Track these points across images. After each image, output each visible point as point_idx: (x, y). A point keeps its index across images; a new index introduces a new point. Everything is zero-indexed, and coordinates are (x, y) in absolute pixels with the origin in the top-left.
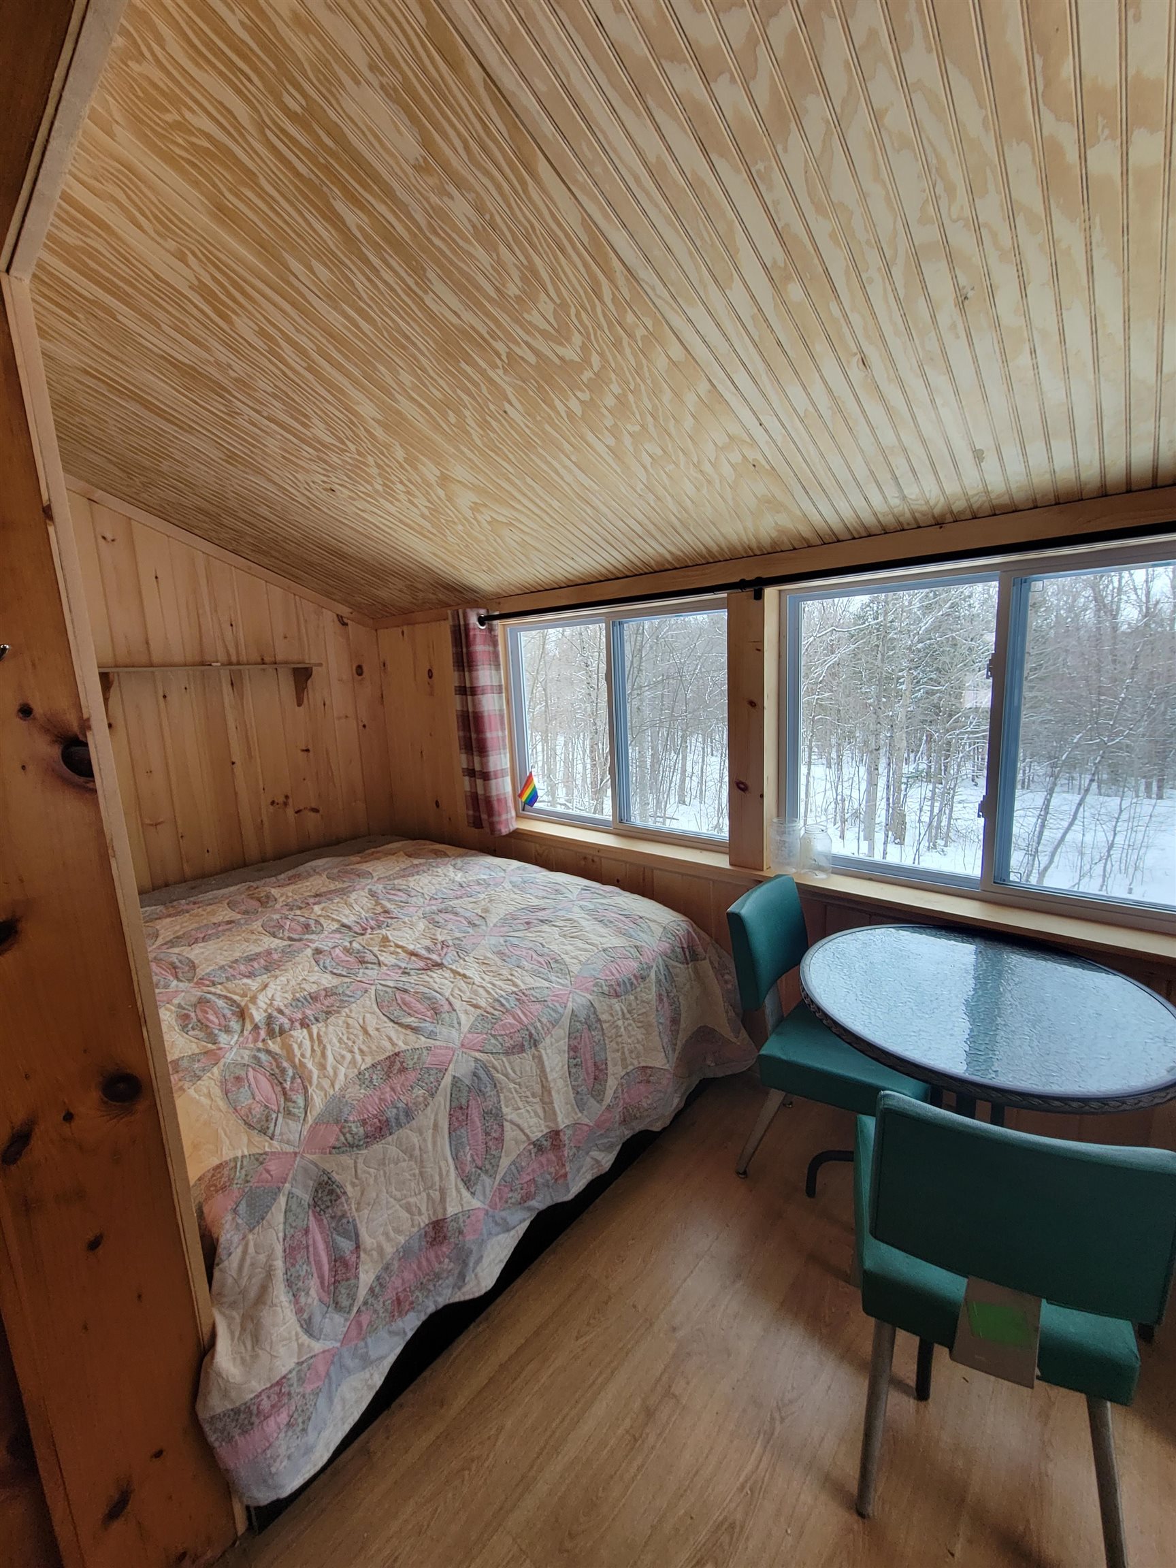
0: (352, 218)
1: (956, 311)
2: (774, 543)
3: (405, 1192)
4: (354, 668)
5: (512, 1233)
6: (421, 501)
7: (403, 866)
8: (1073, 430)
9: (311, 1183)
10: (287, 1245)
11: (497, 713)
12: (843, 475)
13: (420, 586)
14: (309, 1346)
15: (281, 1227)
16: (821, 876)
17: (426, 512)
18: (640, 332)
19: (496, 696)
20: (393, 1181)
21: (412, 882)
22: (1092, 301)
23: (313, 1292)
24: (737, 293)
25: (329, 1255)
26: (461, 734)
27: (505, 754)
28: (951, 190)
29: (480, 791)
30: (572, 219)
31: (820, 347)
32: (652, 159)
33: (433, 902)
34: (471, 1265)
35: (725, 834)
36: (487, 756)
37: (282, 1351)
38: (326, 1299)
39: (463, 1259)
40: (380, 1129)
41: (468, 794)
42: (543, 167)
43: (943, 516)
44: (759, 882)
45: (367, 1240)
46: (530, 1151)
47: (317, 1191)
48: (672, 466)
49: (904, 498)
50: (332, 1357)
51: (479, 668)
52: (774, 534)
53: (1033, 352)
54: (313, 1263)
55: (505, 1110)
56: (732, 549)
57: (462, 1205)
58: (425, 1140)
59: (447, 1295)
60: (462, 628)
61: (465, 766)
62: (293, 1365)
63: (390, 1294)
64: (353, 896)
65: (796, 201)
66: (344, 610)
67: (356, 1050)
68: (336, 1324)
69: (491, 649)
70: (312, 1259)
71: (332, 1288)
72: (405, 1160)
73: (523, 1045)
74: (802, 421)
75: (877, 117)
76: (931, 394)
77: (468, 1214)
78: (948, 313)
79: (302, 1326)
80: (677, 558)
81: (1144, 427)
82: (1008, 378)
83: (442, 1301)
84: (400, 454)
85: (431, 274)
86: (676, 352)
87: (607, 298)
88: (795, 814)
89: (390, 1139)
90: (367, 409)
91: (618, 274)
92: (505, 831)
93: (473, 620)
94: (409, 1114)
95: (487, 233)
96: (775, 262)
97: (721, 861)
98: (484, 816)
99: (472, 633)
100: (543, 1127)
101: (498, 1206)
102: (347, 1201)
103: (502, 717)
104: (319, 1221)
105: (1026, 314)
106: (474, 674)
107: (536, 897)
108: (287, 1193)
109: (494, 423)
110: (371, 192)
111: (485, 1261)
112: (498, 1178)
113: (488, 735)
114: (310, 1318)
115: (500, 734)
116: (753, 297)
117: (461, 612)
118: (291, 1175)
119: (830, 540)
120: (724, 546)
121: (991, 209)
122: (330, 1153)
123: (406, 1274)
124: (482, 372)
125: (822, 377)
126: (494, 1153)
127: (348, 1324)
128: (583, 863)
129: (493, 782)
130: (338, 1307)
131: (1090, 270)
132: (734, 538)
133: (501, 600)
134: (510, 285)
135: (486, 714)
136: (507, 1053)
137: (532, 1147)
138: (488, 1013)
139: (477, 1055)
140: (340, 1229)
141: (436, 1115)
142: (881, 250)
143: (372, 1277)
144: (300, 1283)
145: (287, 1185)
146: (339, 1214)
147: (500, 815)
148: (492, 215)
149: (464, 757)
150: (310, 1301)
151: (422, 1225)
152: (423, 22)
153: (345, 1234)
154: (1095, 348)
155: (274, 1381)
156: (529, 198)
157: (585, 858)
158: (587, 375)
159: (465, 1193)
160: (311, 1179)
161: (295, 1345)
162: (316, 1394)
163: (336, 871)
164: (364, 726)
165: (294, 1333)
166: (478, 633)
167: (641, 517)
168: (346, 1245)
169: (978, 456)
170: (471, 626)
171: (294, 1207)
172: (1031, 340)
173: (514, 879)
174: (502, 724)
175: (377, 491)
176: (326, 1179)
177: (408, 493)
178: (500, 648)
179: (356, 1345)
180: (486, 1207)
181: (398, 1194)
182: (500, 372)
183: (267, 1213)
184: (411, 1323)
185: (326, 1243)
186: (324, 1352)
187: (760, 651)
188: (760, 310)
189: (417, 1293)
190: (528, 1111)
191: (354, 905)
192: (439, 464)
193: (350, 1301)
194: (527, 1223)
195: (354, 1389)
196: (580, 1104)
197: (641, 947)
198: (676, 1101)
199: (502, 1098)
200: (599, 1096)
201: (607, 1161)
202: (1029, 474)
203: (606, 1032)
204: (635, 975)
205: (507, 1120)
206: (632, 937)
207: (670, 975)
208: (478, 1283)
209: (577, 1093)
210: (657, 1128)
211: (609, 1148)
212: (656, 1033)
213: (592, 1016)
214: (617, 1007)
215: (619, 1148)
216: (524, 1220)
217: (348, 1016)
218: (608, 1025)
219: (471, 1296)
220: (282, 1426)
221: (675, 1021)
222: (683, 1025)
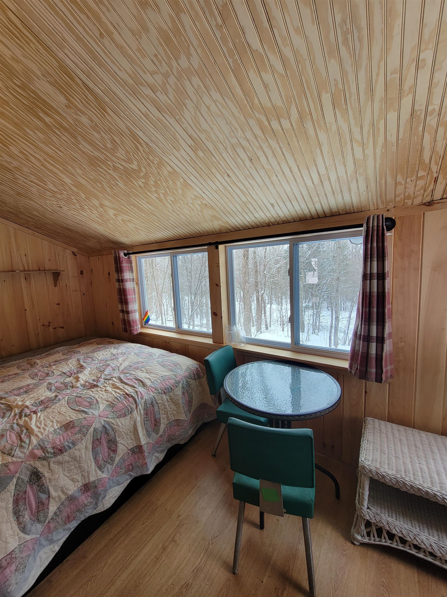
0: (47, 119)
1: (250, 163)
2: (220, 230)
3: (71, 474)
4: (79, 272)
5: (121, 485)
6: (95, 212)
7: (94, 348)
8: (297, 199)
9: (29, 473)
10: (15, 498)
11: (132, 289)
12: (234, 209)
13: (102, 242)
14: (24, 538)
15: (13, 491)
16: (242, 345)
17: (98, 216)
18: (156, 162)
19: (132, 283)
20: (66, 469)
21: (95, 354)
22: (287, 163)
23: (26, 516)
24: (182, 151)
25: (36, 501)
26: (119, 297)
27: (136, 304)
28: (236, 129)
29: (126, 318)
30: (123, 127)
31: (214, 170)
32: (144, 112)
33: (102, 362)
34: (100, 499)
35: (211, 331)
36: (128, 305)
37: (10, 540)
38: (33, 519)
39: (97, 496)
40: (60, 451)
41: (122, 319)
42: (108, 110)
43: (269, 223)
45: (53, 493)
46: (129, 453)
47: (31, 476)
48: (179, 204)
49: (255, 217)
50: (36, 541)
51: (125, 272)
52: (219, 227)
53: (276, 176)
54: (27, 504)
55: (118, 439)
56: (207, 232)
57: (97, 477)
58: (81, 453)
59: (91, 512)
60: (118, 257)
61: (120, 309)
62: (16, 546)
63: (65, 514)
64: (70, 361)
65: (192, 128)
66: (75, 250)
67: (55, 421)
68: (39, 527)
69: (130, 265)
70: (27, 503)
71: (36, 514)
72: (72, 461)
73: (125, 414)
74: (216, 192)
75: (208, 108)
76: (252, 186)
77: (100, 480)
78: (248, 163)
79: (20, 530)
80: (190, 234)
81: (316, 199)
82: (272, 183)
83: (87, 515)
84: (83, 196)
85: (79, 139)
86: (170, 170)
87: (142, 151)
88: (235, 324)
89: (65, 454)
90: (67, 180)
91: (143, 144)
92: (135, 333)
93: (122, 254)
94: (74, 444)
95: (95, 128)
96: (191, 145)
97: (210, 341)
98: (128, 328)
99: (121, 259)
100: (135, 444)
101: (115, 476)
102: (45, 479)
103: (134, 290)
104: (32, 488)
105: (270, 165)
106: (123, 274)
107: (142, 358)
108: (17, 477)
109: (114, 188)
110: (53, 112)
111: (107, 497)
112: (114, 465)
113: (129, 297)
114: (24, 526)
115: (134, 296)
116: (188, 154)
117: (117, 251)
118: (19, 470)
119: (237, 230)
120: (204, 230)
121: (249, 135)
122: (38, 460)
123: (72, 506)
124: (106, 171)
125: (217, 179)
126: (112, 455)
127: (44, 527)
128: (165, 344)
129: (131, 315)
130: (39, 521)
131: (283, 154)
132: (207, 228)
133: (133, 247)
134: (108, 144)
135: (127, 289)
136: (118, 418)
137: (129, 451)
138: (111, 403)
139: (105, 419)
140: (41, 490)
141: (86, 443)
142: (222, 144)
143: (56, 508)
144: (21, 513)
145: (18, 474)
146: (41, 484)
147: (133, 327)
148: (96, 123)
149: (120, 306)
150: (25, 520)
151: (79, 486)
152: (58, 65)
153: (44, 492)
154: (294, 176)
155: (8, 553)
156: (107, 119)
158: (142, 174)
159: (99, 472)
160: (29, 471)
161: (17, 537)
162: (28, 556)
163: (66, 351)
164: (84, 294)
165: (16, 533)
166: (124, 259)
167: (174, 221)
168: (43, 496)
169: (272, 205)
170: (121, 257)
171: (20, 483)
172: (275, 172)
173: (136, 351)
174: (135, 293)
175: (78, 208)
176: (35, 470)
177: (90, 209)
178: (134, 264)
179: (48, 535)
180: (109, 477)
181: (68, 475)
182: (112, 171)
183: (7, 486)
184: (73, 525)
185: (34, 496)
186: (32, 539)
187: (218, 266)
188: (192, 158)
189: (77, 513)
190: (128, 438)
191: (70, 365)
192: (98, 200)
193: (45, 518)
194: (129, 481)
195: (46, 553)
196: (149, 435)
197: (177, 375)
198: (190, 432)
199: (117, 434)
200: (157, 432)
201: (161, 456)
202: (289, 211)
203: (160, 407)
204: (173, 385)
205: (119, 443)
206: (173, 371)
207: (188, 385)
208: (104, 506)
209: (148, 431)
210: (182, 442)
211: (162, 452)
212: (182, 407)
213: (154, 402)
214: (165, 397)
215: (166, 451)
216: (127, 480)
217: (54, 408)
218: (161, 404)
219: (100, 511)
220: (13, 571)
221: (190, 402)
222: (194, 403)
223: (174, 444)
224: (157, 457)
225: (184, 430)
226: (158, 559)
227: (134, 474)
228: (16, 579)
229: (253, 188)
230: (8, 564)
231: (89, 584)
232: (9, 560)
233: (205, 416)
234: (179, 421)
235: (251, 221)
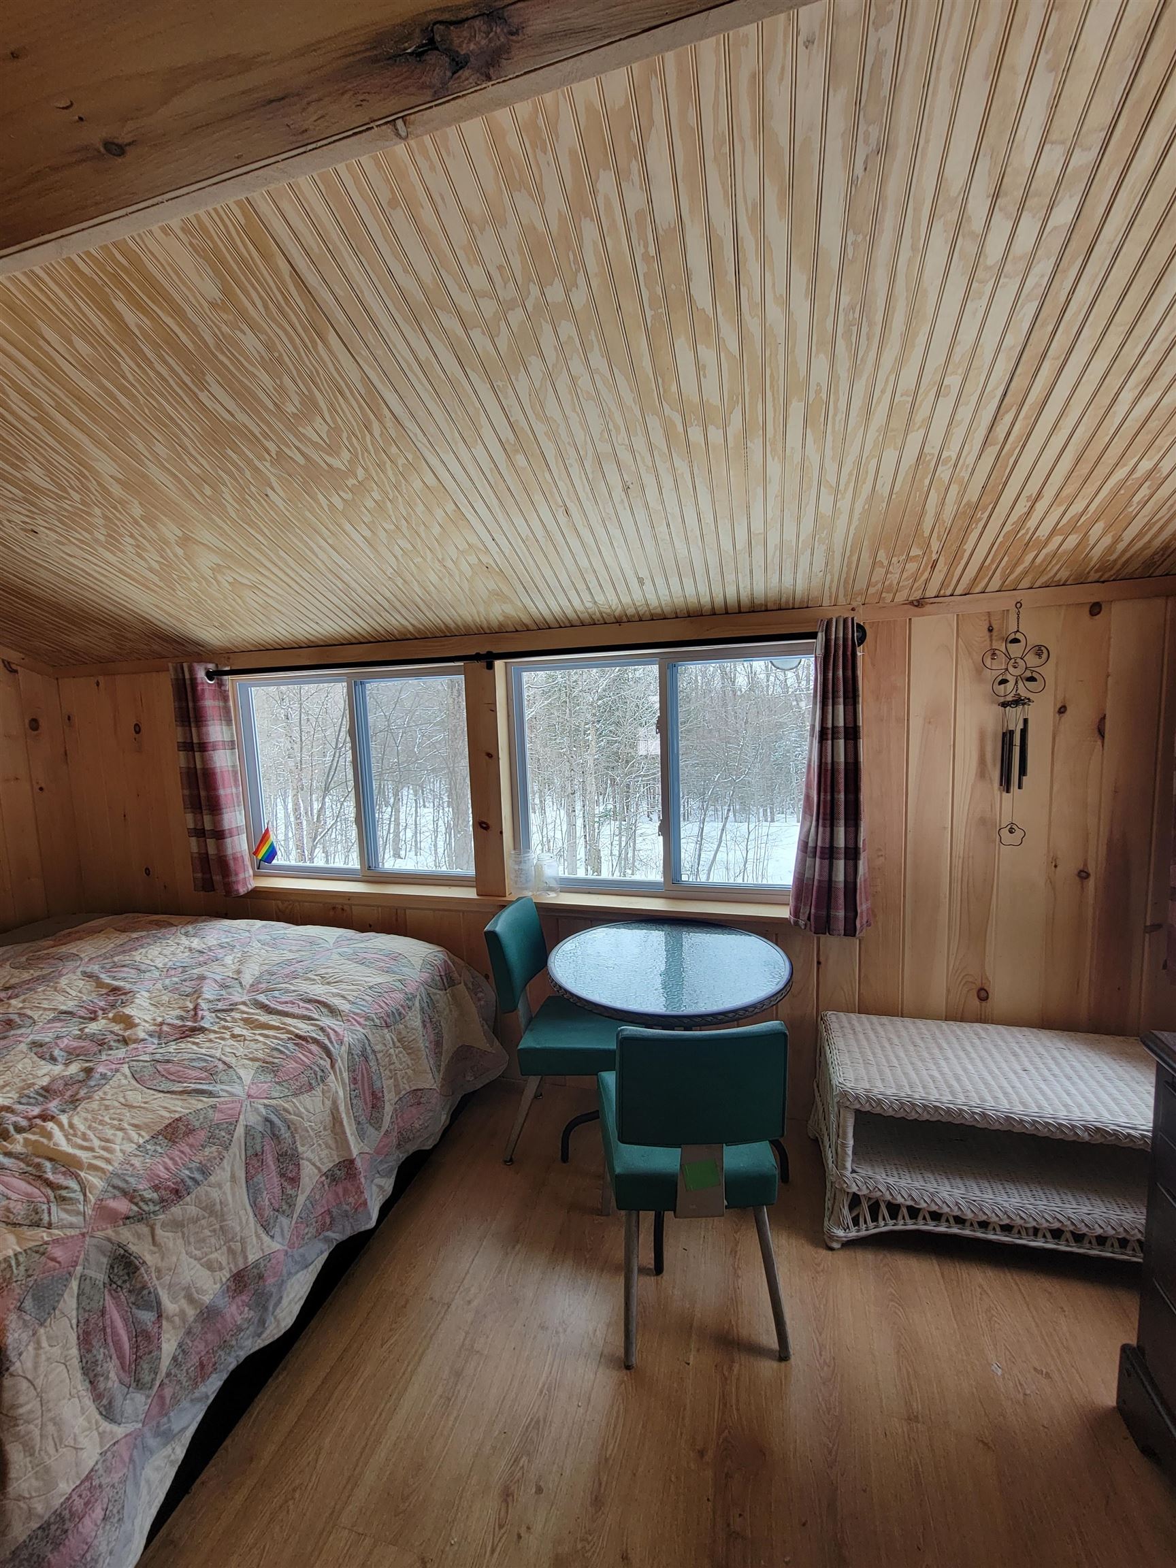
0: (131, 318)
1: (623, 496)
2: (501, 625)
3: (205, 1249)
4: (27, 721)
5: (311, 1268)
6: (152, 557)
7: (118, 942)
8: (694, 574)
9: (105, 1260)
10: (81, 1332)
11: (230, 769)
12: (553, 582)
13: (129, 635)
14: (111, 1432)
15: (74, 1313)
16: (553, 895)
17: (156, 566)
18: (401, 461)
19: (228, 752)
20: (192, 1240)
21: (137, 956)
22: (697, 504)
23: (112, 1375)
24: (479, 451)
25: (128, 1332)
26: (187, 792)
27: (240, 811)
28: (617, 428)
29: (212, 851)
30: (354, 375)
31: (538, 498)
32: (422, 358)
33: (173, 972)
34: (271, 1308)
35: (470, 870)
36: (221, 814)
37: (84, 1442)
38: (127, 1380)
39: (263, 1304)
40: (178, 1193)
41: (196, 855)
42: (332, 338)
43: (621, 617)
44: (503, 907)
45: (170, 1306)
46: (322, 1182)
47: (112, 1267)
48: (420, 559)
49: (595, 603)
50: (135, 1439)
51: (209, 723)
52: (501, 619)
53: (668, 525)
54: (111, 1344)
55: (300, 1149)
56: (467, 627)
57: (262, 1250)
58: (225, 1193)
59: (251, 1345)
60: (188, 682)
61: (191, 826)
62: (96, 1457)
63: (194, 1360)
64: (63, 982)
65: (523, 408)
66: (13, 656)
67: (126, 1126)
68: (138, 1403)
69: (221, 704)
70: (109, 1340)
71: (133, 1366)
72: (204, 1218)
73: (311, 1084)
74: (523, 542)
75: (573, 380)
76: (610, 539)
77: (268, 1258)
78: (618, 493)
79: (101, 1413)
80: (419, 631)
81: (730, 577)
82: (655, 537)
83: (243, 1355)
84: (137, 511)
85: (209, 378)
86: (430, 480)
87: (377, 433)
88: (528, 846)
89: (188, 1199)
90: (105, 466)
91: (387, 419)
92: (242, 891)
93: (201, 674)
94: (205, 1171)
95: (274, 364)
96: (508, 440)
97: (470, 893)
98: (217, 878)
99: (199, 688)
100: (335, 1157)
101: (296, 1245)
102: (146, 1272)
103: (235, 773)
104: (116, 1298)
105: (663, 502)
106: (204, 729)
107: (290, 951)
108: (79, 1276)
109: (252, 502)
110: (161, 307)
111: (285, 1302)
112: (295, 1216)
113: (222, 792)
114: (110, 1403)
115: (234, 790)
116: (491, 457)
117: (185, 665)
118: (82, 1257)
119: (543, 627)
120: (460, 624)
121: (640, 444)
122: (124, 1225)
123: (209, 1336)
124: (249, 463)
125: (538, 516)
126: (290, 1192)
127: (150, 1401)
129: (228, 840)
130: (139, 1385)
131: (694, 488)
132: (469, 619)
133: (231, 655)
134: (289, 404)
135: (218, 770)
136: (295, 1095)
137: (324, 1178)
138: (267, 1063)
139: (266, 1101)
140: (140, 1302)
141: (233, 1165)
142: (577, 449)
143: (174, 1345)
144: (99, 1369)
145: (79, 1268)
146: (139, 1286)
147: (237, 874)
148: (281, 355)
149: (189, 817)
150: (110, 1384)
151: (224, 1280)
153: (147, 1306)
154: (701, 529)
155: (83, 1476)
156: (317, 353)
157: (334, 908)
158: (351, 482)
159: (266, 1238)
160: (105, 1255)
161: (95, 1433)
162: (124, 1481)
163: (23, 959)
164: (41, 789)
165: (94, 1421)
166: (206, 687)
167: (388, 595)
168: (147, 1317)
169: (641, 581)
170: (199, 681)
171: (87, 1290)
172: (666, 518)
173: (262, 937)
174: (236, 780)
175: (96, 540)
176: (122, 1252)
177: (138, 546)
178: (231, 703)
179: (158, 1423)
180: (286, 1248)
181: (198, 1253)
182: (268, 464)
183: (58, 1301)
184: (212, 1386)
185: (125, 1320)
186: (126, 1436)
187: (494, 711)
188: (496, 466)
189: (220, 1352)
190: (320, 1145)
191: (68, 990)
192: (183, 526)
193: (152, 1376)
194: (325, 1255)
195: (158, 1469)
196: (361, 1134)
197: (405, 980)
198: (444, 1117)
199: (297, 1138)
200: (376, 1121)
201: (388, 1184)
202: (671, 597)
203: (380, 1061)
204: (402, 1006)
205: (303, 1159)
206: (394, 972)
207: (432, 1003)
208: (278, 1325)
209: (359, 1123)
210: (428, 1146)
211: (387, 1175)
212: (424, 1056)
213: (368, 1048)
214: (388, 1036)
215: (395, 1172)
216: (322, 1252)
217: (103, 1099)
218: (381, 1054)
219: (271, 1340)
220: (99, 1522)
221: (438, 1044)
222: (445, 1047)
223: (411, 1152)
224: (380, 1187)
225: (431, 1114)
226: (449, 1400)
227: (337, 1236)
228: (109, 1543)
229: (611, 543)
230: (86, 1504)
231: (291, 1507)
232: (86, 1493)
233: (468, 1078)
234: (419, 1093)
235: (582, 608)
